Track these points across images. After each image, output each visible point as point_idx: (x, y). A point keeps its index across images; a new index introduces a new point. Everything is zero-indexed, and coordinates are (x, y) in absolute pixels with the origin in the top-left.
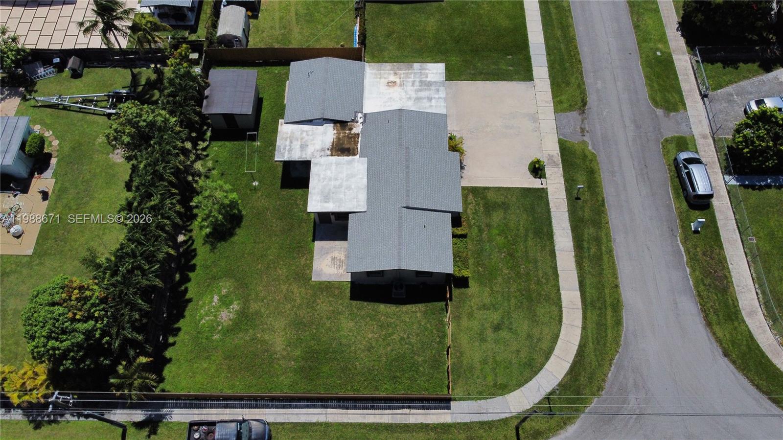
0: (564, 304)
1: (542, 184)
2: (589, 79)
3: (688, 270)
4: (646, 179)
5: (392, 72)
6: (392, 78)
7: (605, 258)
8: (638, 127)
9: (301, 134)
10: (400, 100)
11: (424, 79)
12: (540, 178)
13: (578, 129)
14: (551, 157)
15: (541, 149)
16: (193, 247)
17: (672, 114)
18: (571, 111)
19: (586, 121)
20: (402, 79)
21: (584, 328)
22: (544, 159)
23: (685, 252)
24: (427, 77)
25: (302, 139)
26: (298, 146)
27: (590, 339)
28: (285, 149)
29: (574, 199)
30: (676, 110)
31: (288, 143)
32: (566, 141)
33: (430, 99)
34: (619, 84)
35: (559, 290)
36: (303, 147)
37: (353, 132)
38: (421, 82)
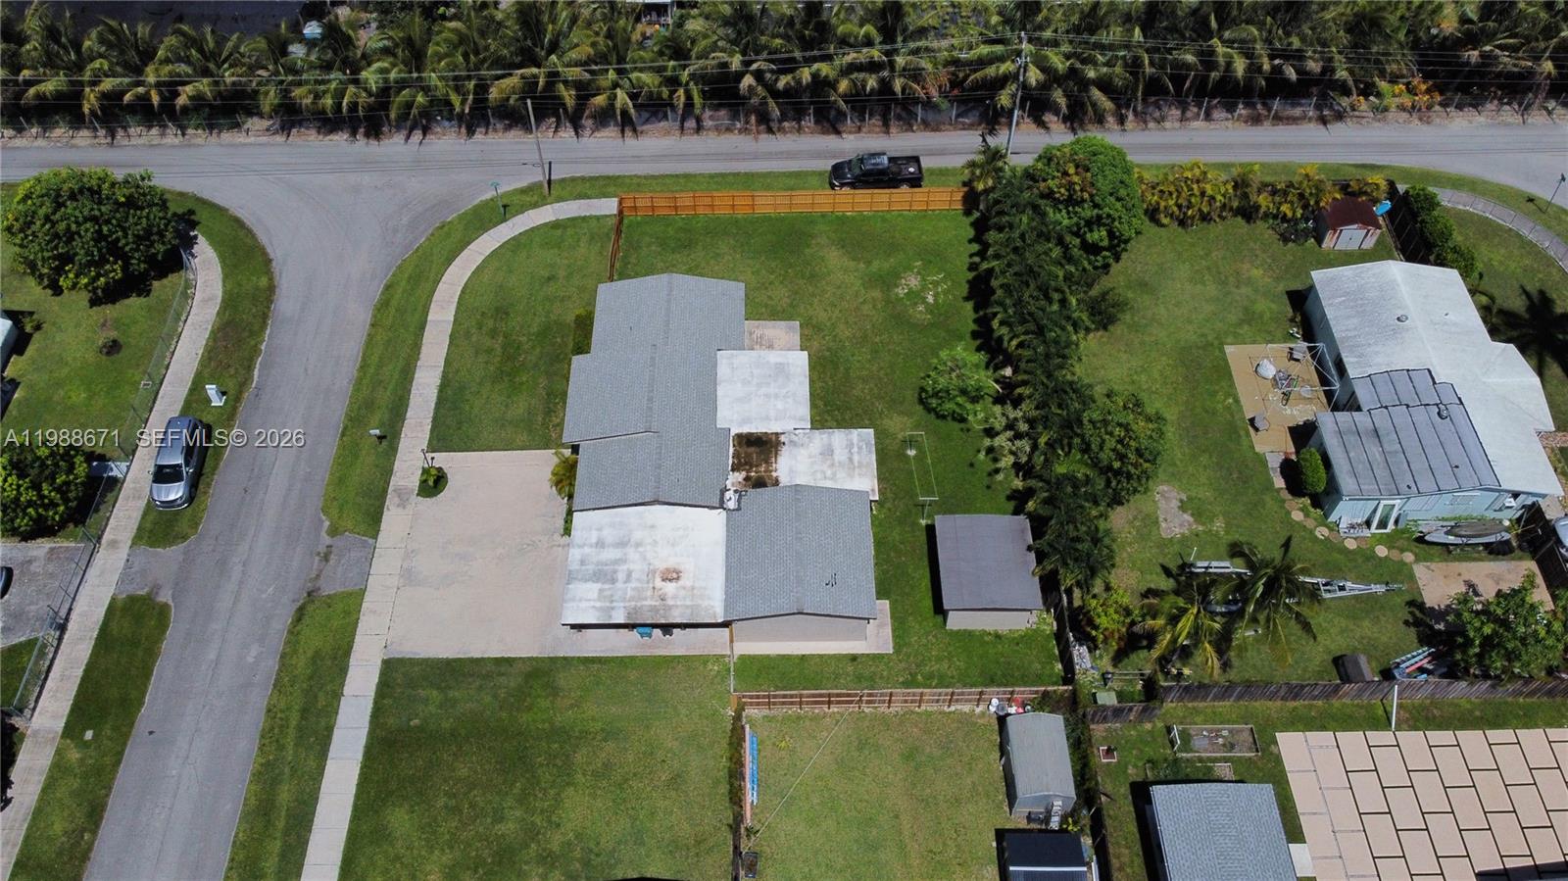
0: (453, 307)
2: (272, 664)
4: (256, 469)
5: (670, 602)
6: (670, 588)
9: (834, 474)
11: (607, 586)
13: (333, 559)
15: (417, 518)
17: (144, 591)
18: (334, 595)
19: (313, 574)
20: (651, 585)
21: (437, 281)
22: (415, 499)
23: (255, 367)
25: (833, 465)
28: (860, 448)
30: (132, 600)
31: (856, 458)
32: (366, 534)
33: (600, 544)
34: (212, 656)
35: (456, 319)
37: (744, 474)
38: (613, 581)
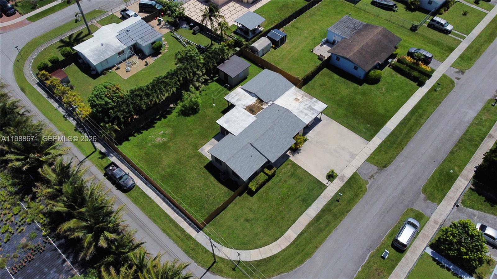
0: (285, 235)
1: (327, 183)
2: (398, 159)
3: (360, 269)
4: (382, 217)
5: (302, 95)
6: (299, 98)
7: (324, 233)
8: (402, 194)
9: (243, 95)
10: (294, 107)
11: (312, 106)
12: (329, 180)
13: (370, 175)
14: (343, 176)
15: (342, 170)
16: (172, 111)
17: (429, 201)
18: (375, 165)
19: (378, 174)
20: (303, 100)
21: (283, 251)
22: (339, 175)
23: (367, 261)
24: (314, 106)
25: (241, 97)
26: (237, 99)
27: (281, 257)
28: (231, 96)
29: (336, 199)
30: (433, 201)
31: (235, 95)
32: (358, 175)
33: (306, 114)
34: (413, 170)
35: (289, 228)
36: (238, 100)
37: (261, 106)
38: (310, 106)
